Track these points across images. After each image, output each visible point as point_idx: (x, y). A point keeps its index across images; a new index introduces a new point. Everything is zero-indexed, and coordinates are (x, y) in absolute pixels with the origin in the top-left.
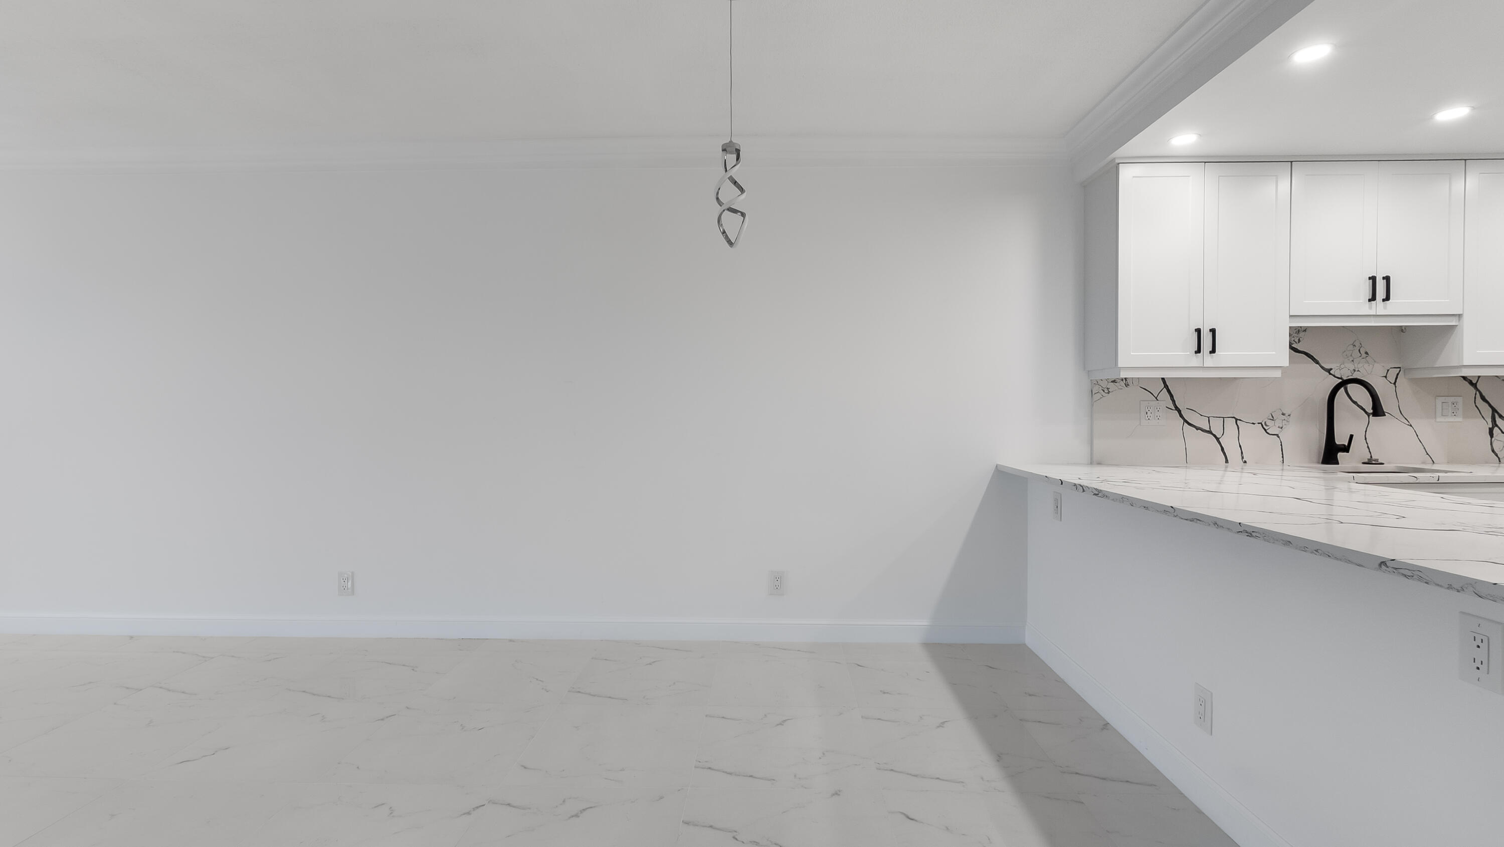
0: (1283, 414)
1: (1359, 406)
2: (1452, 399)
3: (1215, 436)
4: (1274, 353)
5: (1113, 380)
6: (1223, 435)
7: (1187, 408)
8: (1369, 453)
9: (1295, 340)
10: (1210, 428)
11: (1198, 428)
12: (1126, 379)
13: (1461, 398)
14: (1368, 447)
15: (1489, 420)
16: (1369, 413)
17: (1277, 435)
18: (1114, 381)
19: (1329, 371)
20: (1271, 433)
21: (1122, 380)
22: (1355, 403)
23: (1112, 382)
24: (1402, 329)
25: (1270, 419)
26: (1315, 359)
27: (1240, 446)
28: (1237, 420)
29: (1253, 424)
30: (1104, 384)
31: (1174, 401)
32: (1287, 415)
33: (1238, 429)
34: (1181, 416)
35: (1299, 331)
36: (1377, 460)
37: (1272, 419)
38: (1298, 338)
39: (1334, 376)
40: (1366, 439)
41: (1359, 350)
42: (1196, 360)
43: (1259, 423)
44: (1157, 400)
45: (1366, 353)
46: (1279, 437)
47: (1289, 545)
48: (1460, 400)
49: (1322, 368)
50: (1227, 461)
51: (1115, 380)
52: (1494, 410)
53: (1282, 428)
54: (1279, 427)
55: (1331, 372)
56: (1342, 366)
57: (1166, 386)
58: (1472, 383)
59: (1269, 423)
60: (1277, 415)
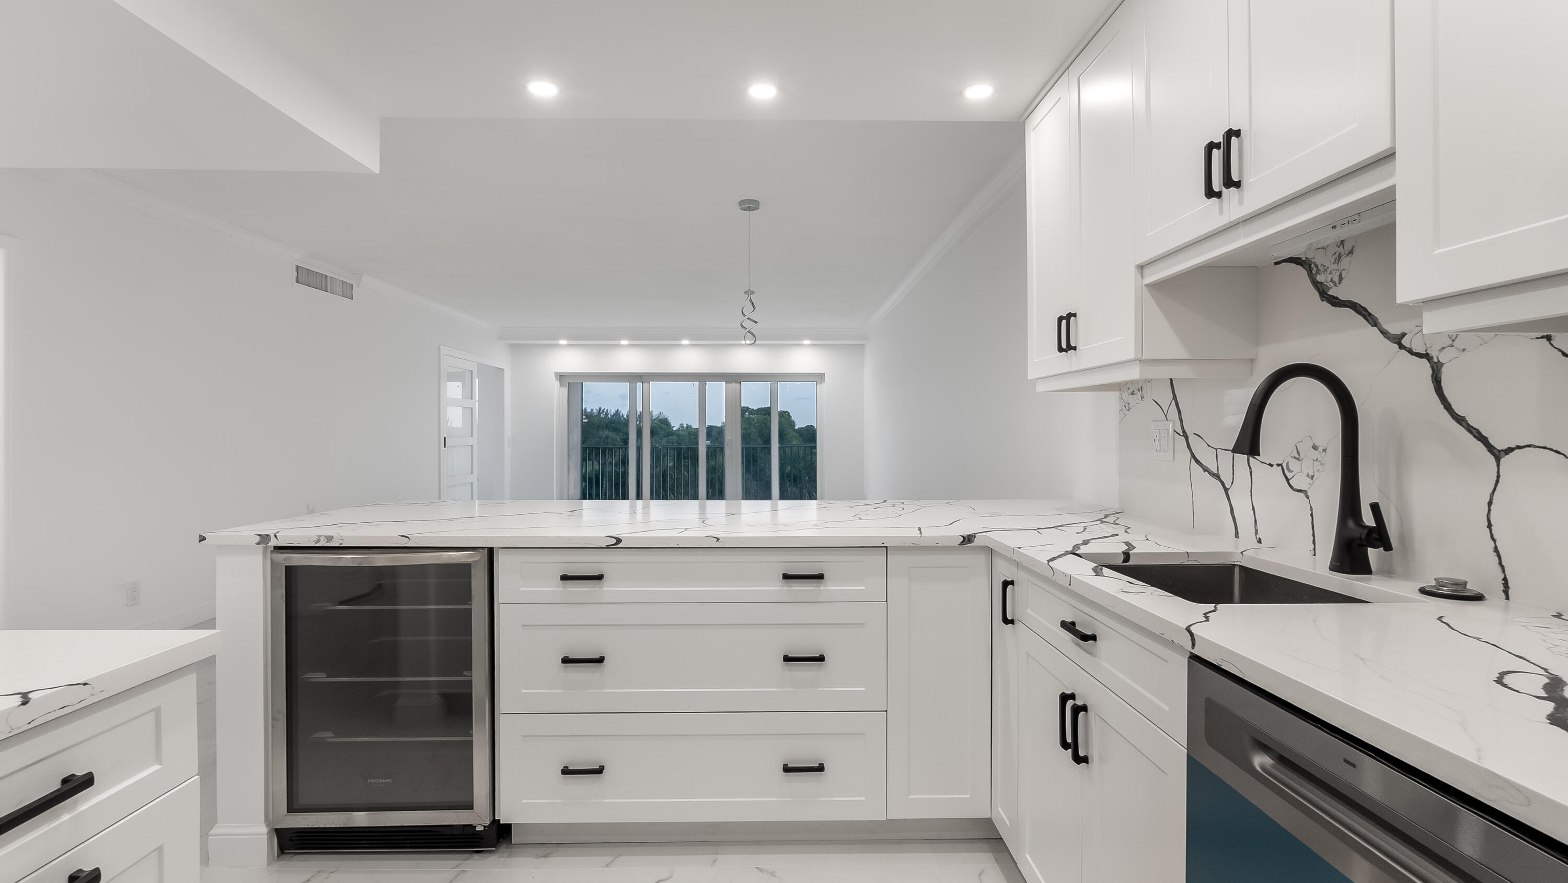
0: (1315, 448)
1: (1470, 429)
3: (1223, 484)
5: (1132, 391)
6: (1232, 483)
7: (1194, 433)
8: (1500, 569)
9: (1334, 279)
10: (1218, 470)
11: (1204, 469)
12: (1141, 388)
14: (1496, 550)
16: (1499, 451)
17: (1304, 492)
19: (1398, 340)
20: (1295, 487)
21: (1139, 390)
22: (1460, 420)
25: (1295, 458)
26: (1370, 314)
27: (1254, 508)
28: (1248, 456)
29: (1271, 465)
30: (1127, 398)
31: (1181, 420)
32: (1321, 449)
33: (1251, 473)
34: (1189, 446)
35: (1340, 257)
37: (1297, 456)
38: (1338, 273)
39: (1410, 352)
40: (1490, 526)
43: (1278, 465)
44: (1167, 420)
46: (1307, 497)
50: (1236, 534)
53: (1312, 477)
54: (1308, 476)
55: (1403, 342)
57: (1175, 397)
59: (1294, 465)
60: (1305, 448)
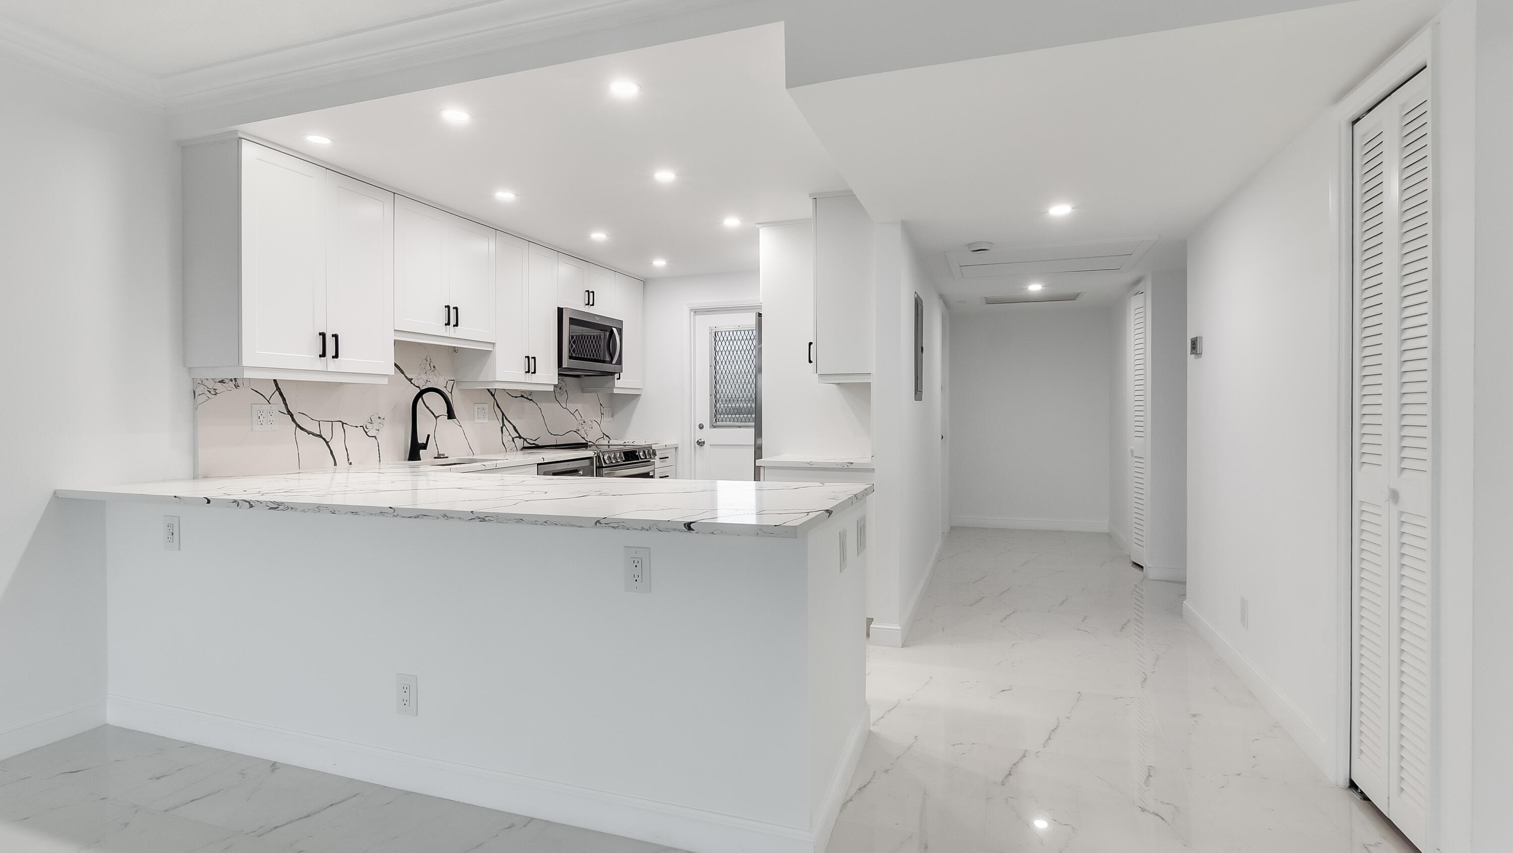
0: (379, 418)
1: (430, 411)
2: (480, 406)
3: (324, 439)
4: (383, 362)
5: (221, 380)
6: (332, 438)
7: (299, 413)
8: (437, 450)
10: (320, 432)
11: (309, 433)
12: (235, 379)
13: (487, 405)
14: (436, 445)
15: (501, 421)
16: (436, 417)
17: (375, 437)
18: (222, 382)
19: (410, 380)
20: (370, 435)
21: (231, 380)
22: (428, 408)
23: (219, 382)
24: (455, 350)
26: (401, 369)
27: (346, 449)
28: (343, 423)
29: (356, 427)
30: (211, 385)
31: (286, 405)
32: (382, 418)
33: (344, 431)
34: (293, 420)
36: (443, 455)
37: (371, 422)
39: (414, 385)
40: (434, 438)
41: (430, 364)
42: (320, 364)
43: (361, 426)
44: (270, 403)
45: (434, 367)
46: (376, 439)
47: (521, 522)
48: (486, 406)
49: (406, 377)
50: (335, 464)
51: (223, 380)
52: (503, 414)
53: (378, 430)
54: (376, 430)
55: (412, 381)
56: (419, 377)
57: (278, 389)
58: (492, 393)
59: (369, 426)
60: (375, 419)
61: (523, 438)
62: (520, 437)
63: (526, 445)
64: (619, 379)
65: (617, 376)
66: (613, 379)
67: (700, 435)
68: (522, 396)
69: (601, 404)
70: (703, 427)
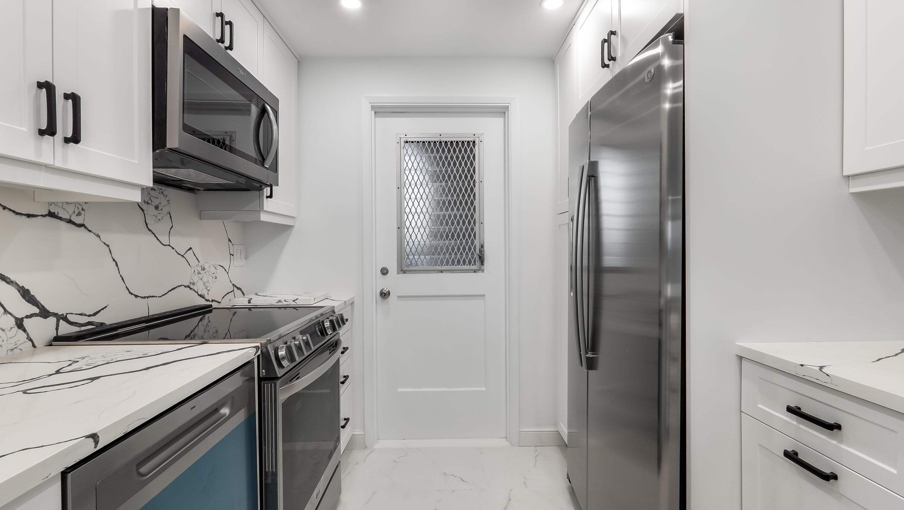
61: (55, 315)
62: (44, 313)
63: (65, 329)
64: (271, 196)
65: (267, 191)
66: (260, 197)
67: (385, 283)
68: (51, 215)
69: (229, 240)
70: (387, 272)
